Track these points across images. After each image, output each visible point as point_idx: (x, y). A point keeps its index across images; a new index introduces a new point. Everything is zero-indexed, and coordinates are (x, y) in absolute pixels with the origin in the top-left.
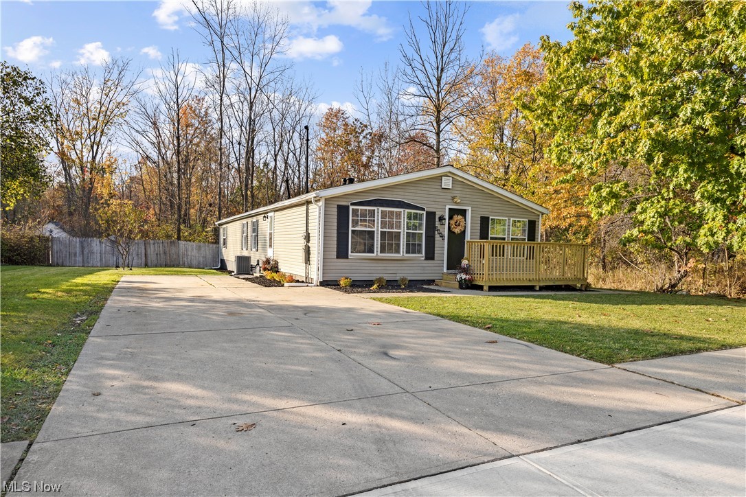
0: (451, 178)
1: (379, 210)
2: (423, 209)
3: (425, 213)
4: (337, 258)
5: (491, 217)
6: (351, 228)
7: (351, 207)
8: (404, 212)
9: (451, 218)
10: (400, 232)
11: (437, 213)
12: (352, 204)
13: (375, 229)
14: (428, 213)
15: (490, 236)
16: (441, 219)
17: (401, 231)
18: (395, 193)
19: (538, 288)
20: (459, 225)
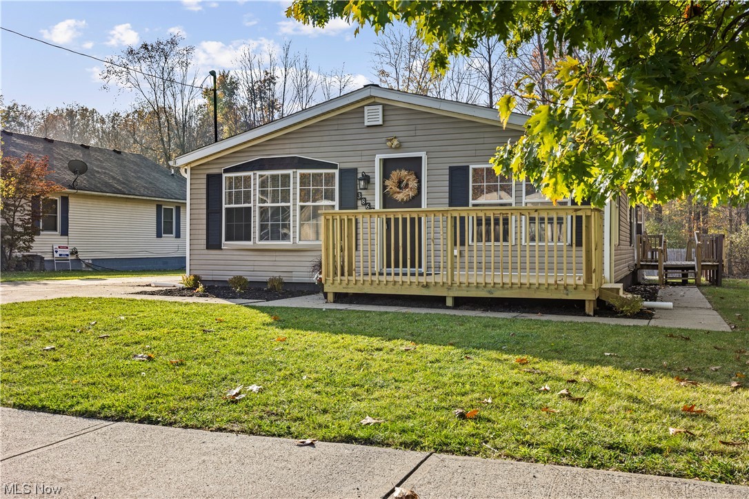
0: (380, 107)
1: (255, 176)
2: (334, 166)
3: (337, 172)
4: (207, 248)
5: (471, 167)
6: (224, 206)
7: (224, 175)
8: (295, 174)
9: (386, 175)
10: (289, 207)
11: (360, 171)
12: (226, 171)
13: (251, 205)
14: (341, 171)
15: (471, 202)
16: (367, 179)
17: (290, 204)
18: (288, 146)
19: (449, 302)
20: (407, 185)
